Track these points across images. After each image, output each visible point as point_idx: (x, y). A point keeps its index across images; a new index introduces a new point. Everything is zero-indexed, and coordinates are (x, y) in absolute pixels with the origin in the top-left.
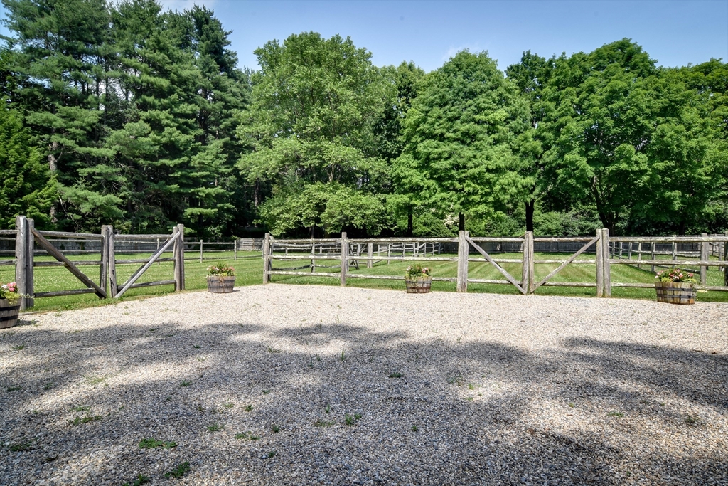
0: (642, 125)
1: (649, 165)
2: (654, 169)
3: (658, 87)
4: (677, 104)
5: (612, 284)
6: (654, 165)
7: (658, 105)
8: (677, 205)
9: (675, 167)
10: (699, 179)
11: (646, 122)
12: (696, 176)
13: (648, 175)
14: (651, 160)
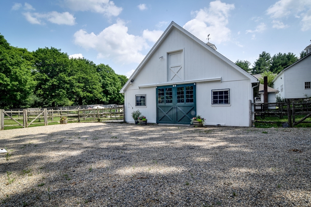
0: (9, 67)
1: (11, 83)
2: (12, 84)
3: (13, 55)
4: (19, 63)
5: (48, 122)
6: (12, 83)
7: (14, 62)
8: (18, 97)
9: (18, 84)
10: (25, 90)
11: (10, 67)
12: (25, 88)
13: (10, 86)
14: (11, 81)
